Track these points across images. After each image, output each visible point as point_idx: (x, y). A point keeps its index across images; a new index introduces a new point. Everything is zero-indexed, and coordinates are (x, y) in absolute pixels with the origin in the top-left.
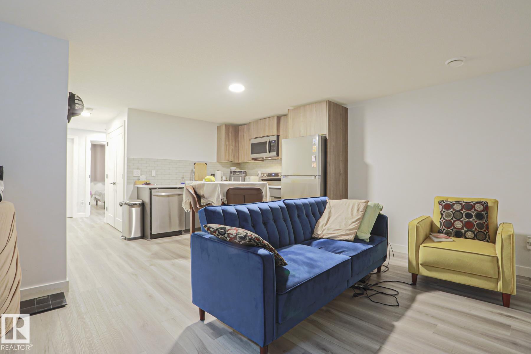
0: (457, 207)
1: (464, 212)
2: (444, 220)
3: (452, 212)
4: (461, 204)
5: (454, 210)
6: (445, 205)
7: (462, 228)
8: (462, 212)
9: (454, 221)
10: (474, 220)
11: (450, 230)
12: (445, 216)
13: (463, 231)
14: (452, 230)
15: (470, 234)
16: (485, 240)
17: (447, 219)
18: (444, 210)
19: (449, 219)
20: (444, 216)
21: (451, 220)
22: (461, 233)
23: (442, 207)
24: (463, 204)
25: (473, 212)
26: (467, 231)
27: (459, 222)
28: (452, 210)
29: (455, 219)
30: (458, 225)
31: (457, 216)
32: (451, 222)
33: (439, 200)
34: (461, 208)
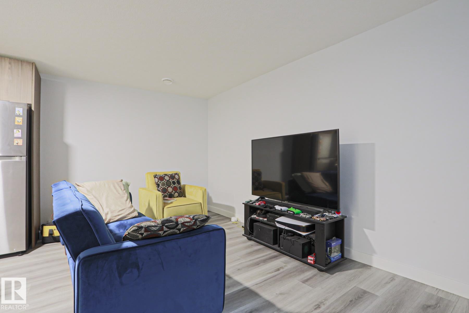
0: (167, 178)
1: (171, 181)
2: (161, 188)
3: (165, 181)
4: (168, 176)
5: (166, 180)
6: (159, 178)
7: (172, 192)
8: (170, 181)
9: (168, 188)
10: (177, 185)
11: (166, 194)
12: (162, 185)
13: (173, 193)
14: (167, 194)
15: (176, 194)
16: (182, 196)
17: (163, 187)
18: (160, 181)
19: (164, 187)
20: (160, 185)
21: (166, 187)
22: (172, 194)
23: (158, 180)
24: (169, 176)
25: (175, 180)
26: (175, 193)
27: (170, 188)
28: (164, 180)
29: (168, 186)
30: (170, 190)
31: (168, 184)
32: (166, 188)
33: (154, 175)
34: (169, 179)
